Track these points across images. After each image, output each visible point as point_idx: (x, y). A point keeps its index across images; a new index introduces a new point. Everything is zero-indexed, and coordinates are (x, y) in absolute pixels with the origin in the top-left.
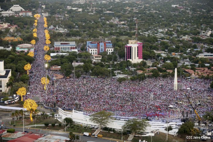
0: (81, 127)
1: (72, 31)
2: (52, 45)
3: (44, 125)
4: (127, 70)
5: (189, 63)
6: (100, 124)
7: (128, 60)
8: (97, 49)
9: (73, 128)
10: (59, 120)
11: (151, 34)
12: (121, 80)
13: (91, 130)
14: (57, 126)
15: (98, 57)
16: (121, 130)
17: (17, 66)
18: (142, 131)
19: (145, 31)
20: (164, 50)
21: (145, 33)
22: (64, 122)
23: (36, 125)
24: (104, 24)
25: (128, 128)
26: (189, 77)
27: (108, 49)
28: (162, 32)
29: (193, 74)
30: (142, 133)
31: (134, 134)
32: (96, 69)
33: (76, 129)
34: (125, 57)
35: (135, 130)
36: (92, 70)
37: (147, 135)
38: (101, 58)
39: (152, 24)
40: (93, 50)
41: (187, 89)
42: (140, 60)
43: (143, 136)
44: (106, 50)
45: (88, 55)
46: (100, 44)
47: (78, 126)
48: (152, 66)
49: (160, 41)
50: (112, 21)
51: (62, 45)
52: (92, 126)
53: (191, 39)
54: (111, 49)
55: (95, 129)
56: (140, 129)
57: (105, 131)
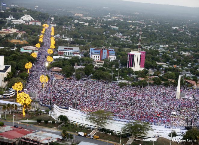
0: (76, 126)
1: (77, 40)
2: (56, 49)
3: (36, 121)
4: (128, 77)
5: (191, 75)
6: (97, 124)
7: (130, 67)
8: (100, 56)
9: (68, 127)
10: (53, 117)
11: (152, 49)
12: (121, 85)
13: (87, 130)
14: (50, 123)
15: (100, 62)
16: (120, 132)
17: (18, 64)
18: (143, 135)
19: (147, 46)
20: (165, 62)
21: (147, 47)
22: (58, 120)
23: (27, 121)
24: (108, 37)
25: (128, 131)
26: (191, 87)
27: (111, 57)
28: (163, 48)
29: (195, 85)
30: (143, 138)
31: (134, 137)
32: (98, 73)
33: (71, 128)
34: (127, 65)
35: (135, 133)
36: (93, 74)
37: (149, 140)
38: (103, 64)
39: (153, 40)
40: (95, 56)
41: (190, 98)
42: (142, 69)
43: (143, 140)
44: (109, 58)
45: (90, 60)
46: (104, 51)
47: (73, 125)
48: (154, 75)
49: (161, 54)
50: (116, 35)
51: (66, 50)
52: (88, 126)
53: (191, 55)
54: (113, 57)
55: (91, 130)
56: (141, 133)
57: (102, 132)
